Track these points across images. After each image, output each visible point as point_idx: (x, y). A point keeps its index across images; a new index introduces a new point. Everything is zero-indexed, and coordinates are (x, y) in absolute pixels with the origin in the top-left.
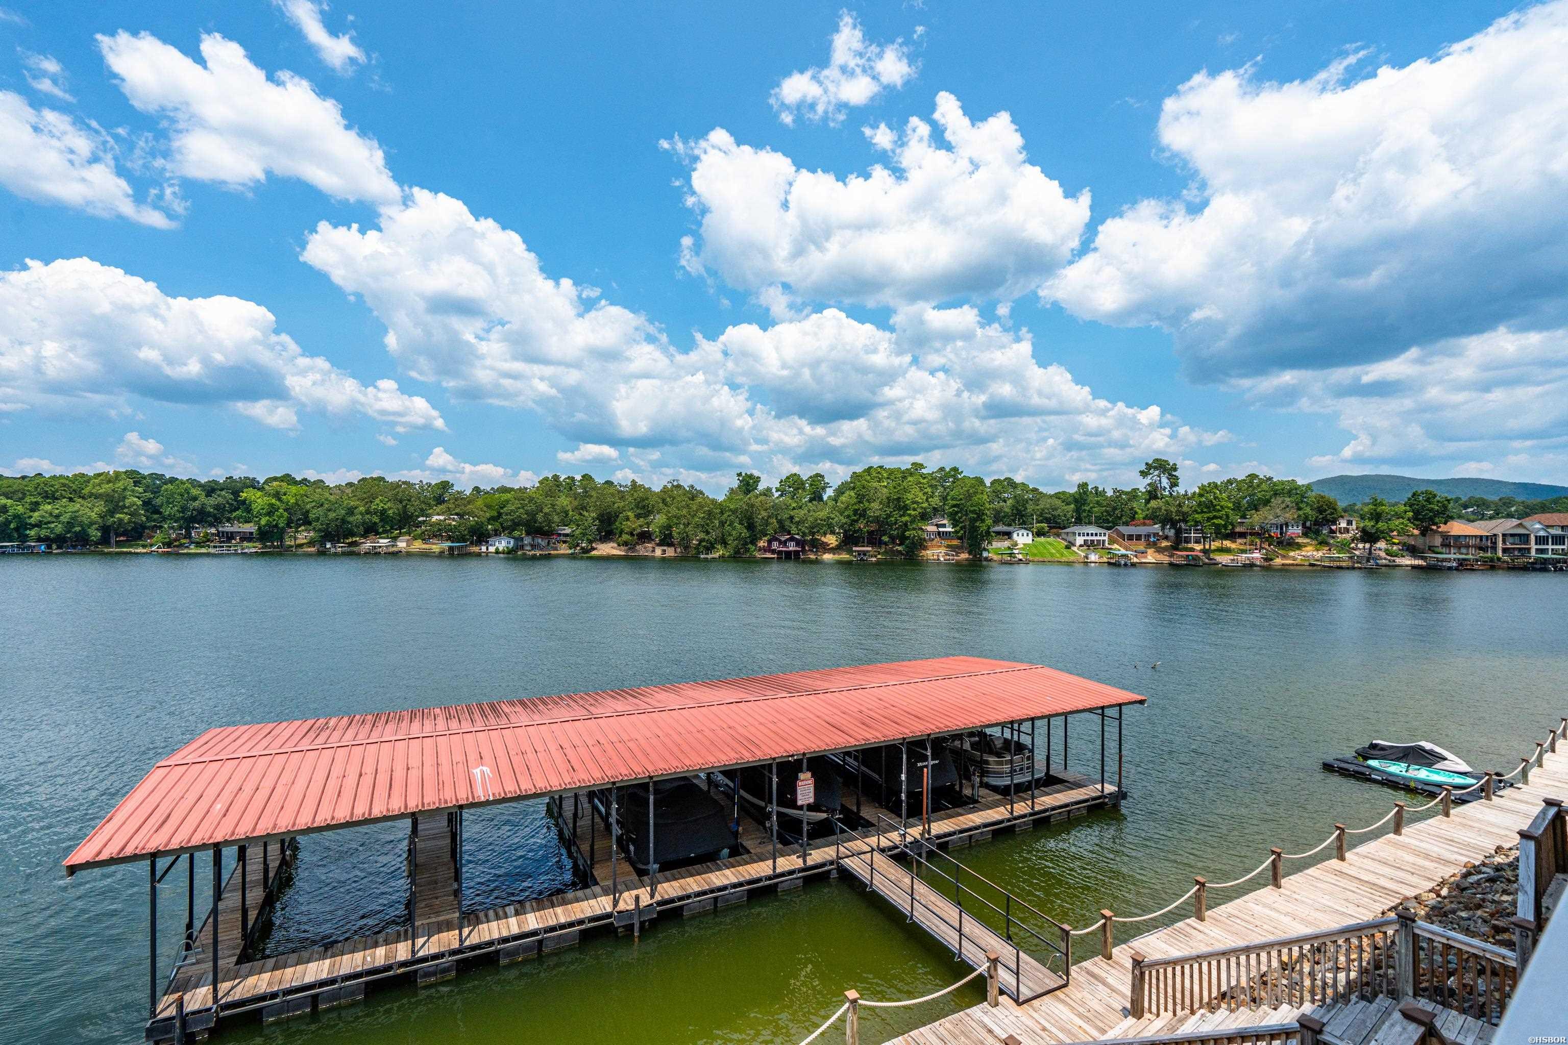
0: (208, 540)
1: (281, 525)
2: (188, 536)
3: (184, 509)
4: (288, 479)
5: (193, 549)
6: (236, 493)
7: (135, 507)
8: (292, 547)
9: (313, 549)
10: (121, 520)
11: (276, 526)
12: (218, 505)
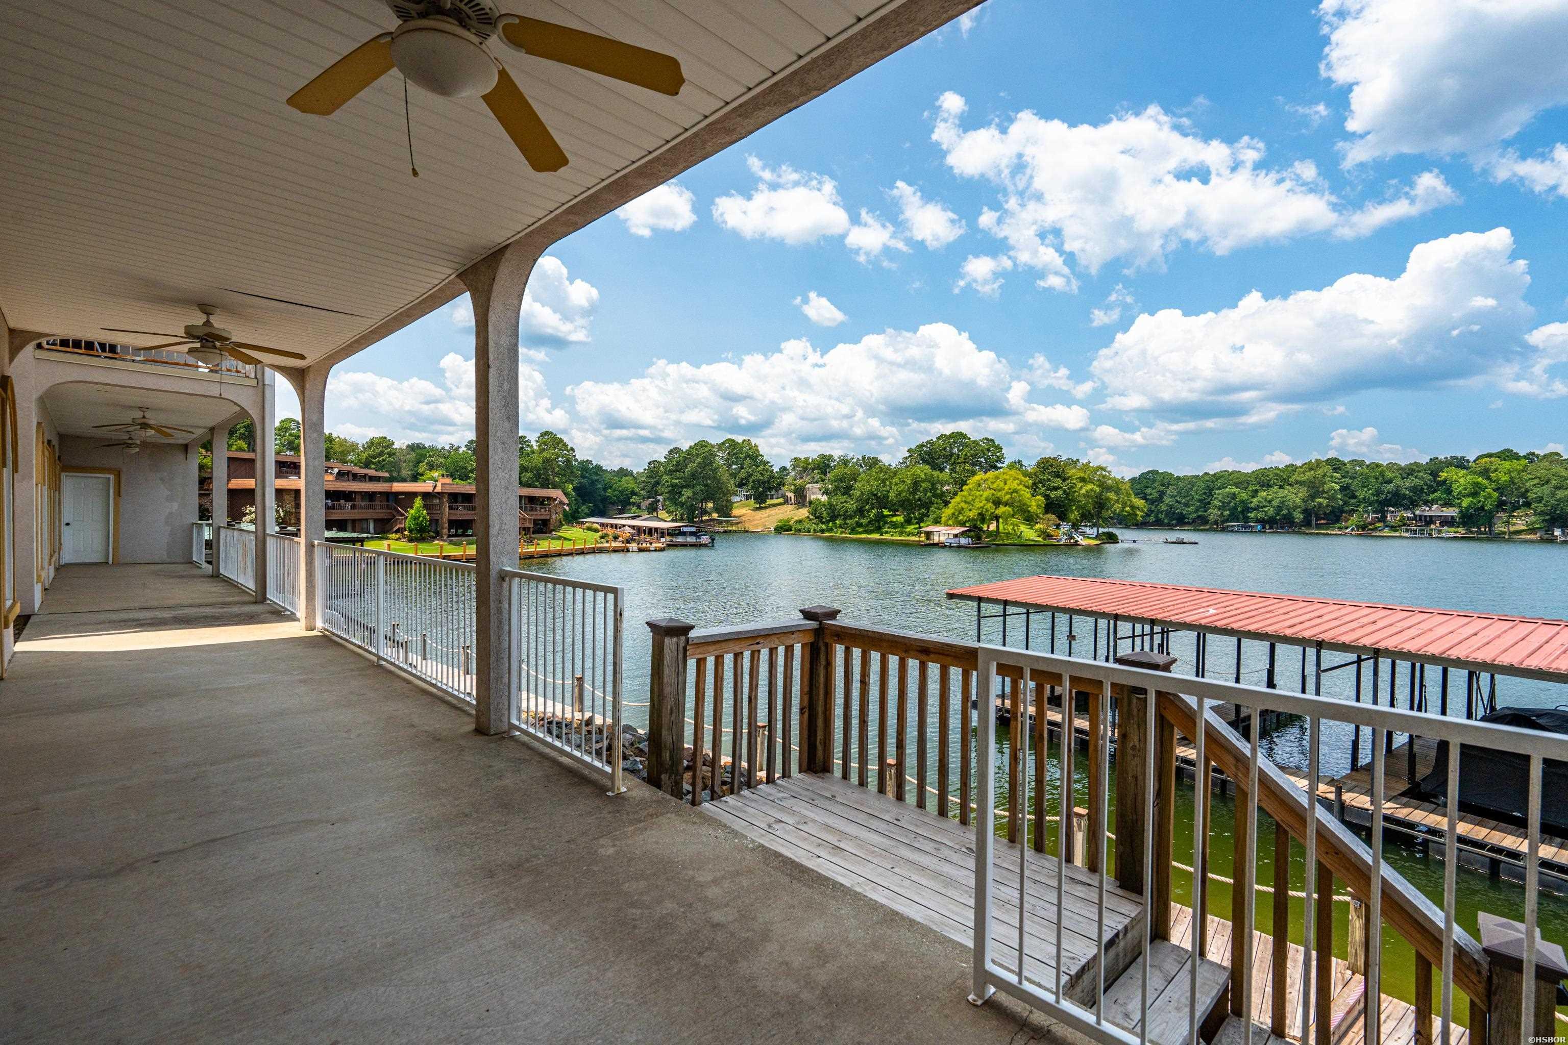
0: (1404, 525)
1: (1488, 508)
2: (1383, 519)
3: (1378, 493)
4: (1507, 455)
5: (1387, 533)
6: (1434, 474)
7: (1333, 492)
8: (1504, 533)
9: (1534, 536)
10: (1320, 504)
11: (1482, 508)
12: (1415, 487)
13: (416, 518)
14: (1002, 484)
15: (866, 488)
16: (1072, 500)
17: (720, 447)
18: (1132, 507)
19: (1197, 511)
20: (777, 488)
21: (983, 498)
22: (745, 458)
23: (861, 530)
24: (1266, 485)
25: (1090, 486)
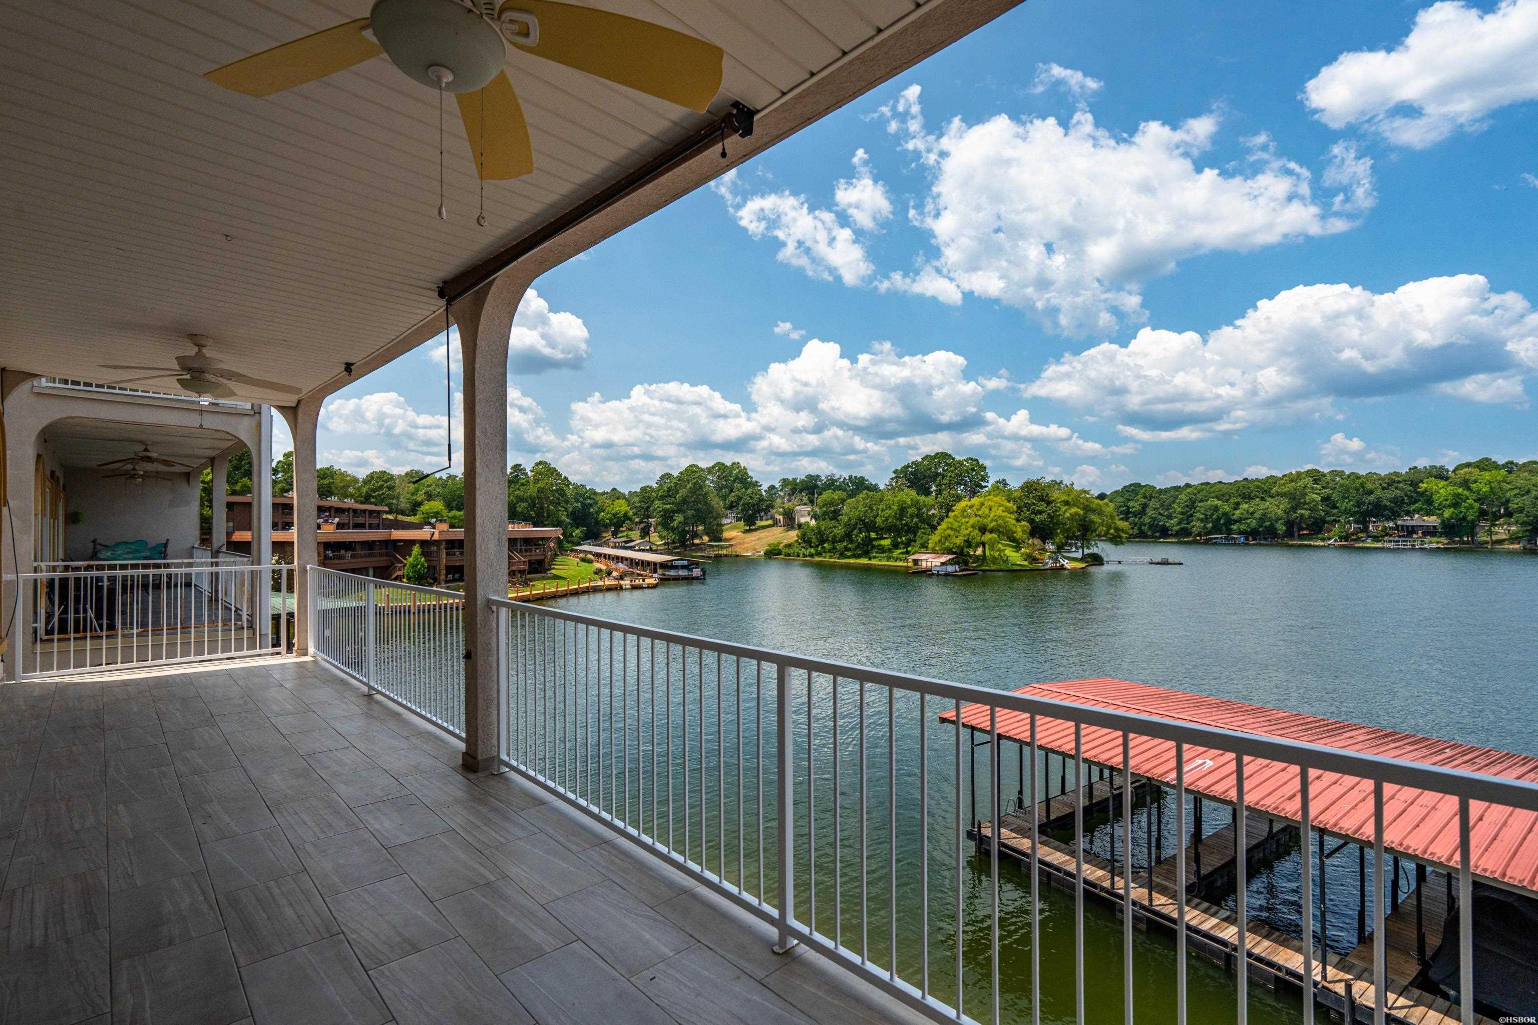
0: (1387, 535)
1: (1470, 518)
2: (1365, 530)
3: (1359, 504)
4: (1485, 465)
5: (1369, 543)
6: (1414, 484)
7: (1314, 503)
8: (1487, 543)
9: (1517, 546)
10: (1302, 515)
11: (1464, 519)
12: (1396, 498)
13: (414, 566)
14: (987, 511)
15: (854, 514)
16: (1058, 524)
17: (710, 470)
18: (1117, 529)
19: (1179, 523)
20: (767, 511)
21: (969, 525)
22: (734, 481)
23: (849, 554)
24: (1247, 497)
25: (1074, 510)
